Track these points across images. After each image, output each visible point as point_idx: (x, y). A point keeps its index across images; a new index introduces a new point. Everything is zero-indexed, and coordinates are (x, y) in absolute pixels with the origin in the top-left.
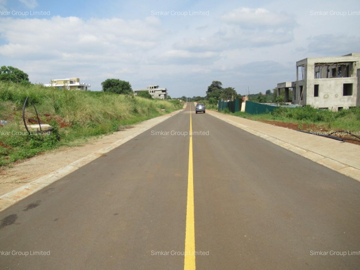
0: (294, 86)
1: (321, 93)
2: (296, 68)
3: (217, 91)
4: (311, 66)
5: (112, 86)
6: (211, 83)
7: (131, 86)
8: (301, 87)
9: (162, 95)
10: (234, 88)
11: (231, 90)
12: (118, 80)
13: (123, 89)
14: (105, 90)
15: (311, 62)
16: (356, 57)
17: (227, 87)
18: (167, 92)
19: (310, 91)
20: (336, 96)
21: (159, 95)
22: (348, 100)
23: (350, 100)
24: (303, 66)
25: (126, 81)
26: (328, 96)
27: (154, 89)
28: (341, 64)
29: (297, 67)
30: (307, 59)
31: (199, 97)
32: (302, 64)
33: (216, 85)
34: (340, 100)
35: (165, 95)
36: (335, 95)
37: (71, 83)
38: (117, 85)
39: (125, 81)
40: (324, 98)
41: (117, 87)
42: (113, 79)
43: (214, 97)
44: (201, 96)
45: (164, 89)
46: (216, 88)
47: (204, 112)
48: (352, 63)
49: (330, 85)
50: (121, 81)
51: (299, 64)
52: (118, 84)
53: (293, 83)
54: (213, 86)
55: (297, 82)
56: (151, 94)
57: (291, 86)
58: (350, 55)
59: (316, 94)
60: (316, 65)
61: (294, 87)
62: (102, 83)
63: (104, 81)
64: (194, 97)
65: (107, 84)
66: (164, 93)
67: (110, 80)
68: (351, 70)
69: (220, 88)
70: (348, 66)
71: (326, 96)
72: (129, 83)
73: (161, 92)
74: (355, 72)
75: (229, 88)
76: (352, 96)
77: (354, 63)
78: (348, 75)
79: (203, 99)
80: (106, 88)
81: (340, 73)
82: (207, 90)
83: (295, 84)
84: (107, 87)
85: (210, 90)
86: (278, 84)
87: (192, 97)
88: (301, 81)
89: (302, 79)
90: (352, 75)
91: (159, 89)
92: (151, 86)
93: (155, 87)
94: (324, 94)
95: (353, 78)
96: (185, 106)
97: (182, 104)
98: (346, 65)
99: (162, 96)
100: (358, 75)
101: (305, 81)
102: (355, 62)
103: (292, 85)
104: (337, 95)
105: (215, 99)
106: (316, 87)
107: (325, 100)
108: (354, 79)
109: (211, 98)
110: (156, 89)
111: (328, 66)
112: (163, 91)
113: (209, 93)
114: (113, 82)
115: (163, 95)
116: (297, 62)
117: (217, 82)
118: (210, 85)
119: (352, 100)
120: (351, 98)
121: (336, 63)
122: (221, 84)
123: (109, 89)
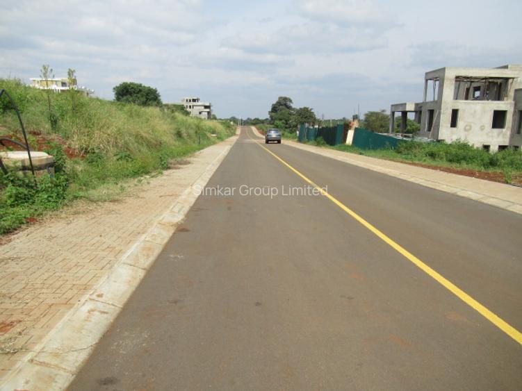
0: (418, 109)
1: (460, 123)
2: (424, 81)
3: (286, 111)
4: (451, 80)
5: (131, 94)
6: (277, 100)
7: (159, 96)
8: (431, 112)
9: (203, 113)
10: (311, 109)
11: (308, 111)
12: (141, 85)
13: (147, 99)
14: (118, 99)
15: (450, 74)
16: (516, 70)
17: (302, 107)
18: (211, 108)
19: (445, 118)
20: (482, 128)
21: (200, 113)
22: (499, 135)
23: (501, 136)
24: (435, 79)
25: (153, 87)
26: (471, 127)
27: (192, 104)
28: (490, 80)
29: (427, 81)
30: (444, 69)
31: (258, 119)
32: (436, 76)
33: (283, 102)
34: (487, 134)
35: (209, 113)
36: (481, 126)
37: (63, 86)
38: (137, 93)
39: (151, 87)
40: (465, 130)
41: (139, 95)
42: (132, 84)
43: (280, 120)
44: (260, 118)
45: (208, 104)
46: (283, 107)
47: (279, 142)
48: (507, 79)
49: (475, 112)
50: (144, 87)
51: (431, 76)
52: (140, 91)
53: (417, 105)
54: (279, 103)
55: (425, 103)
56: (188, 109)
57: (413, 109)
58: (506, 67)
59: (454, 124)
60: (458, 78)
61: (418, 111)
62: (114, 89)
63: (118, 85)
64: (248, 119)
65: (123, 91)
66: (208, 110)
67: (127, 83)
68: (504, 90)
69: (289, 108)
70: (501, 84)
71: (468, 128)
72: (156, 91)
73: (203, 107)
74: (512, 94)
75: (305, 108)
76: (504, 130)
77: (510, 81)
78: (499, 97)
79: (263, 122)
80: (120, 97)
81: (487, 94)
82: (270, 110)
83: (421, 107)
84: (122, 96)
85: (274, 109)
86: (392, 106)
87: (245, 119)
88: (431, 102)
89: (432, 100)
90: (505, 98)
91: (199, 103)
92: (188, 98)
93: (194, 100)
94: (465, 124)
95: (506, 102)
96: (238, 132)
97: (234, 128)
98: (497, 83)
99: (205, 115)
100: (515, 99)
101: (438, 102)
102: (513, 78)
103: (416, 108)
104: (483, 126)
105: (283, 123)
106: (455, 113)
107: (466, 133)
108: (510, 103)
109: (276, 121)
110: (194, 103)
111: (472, 82)
112: (206, 107)
113: (273, 114)
114: (132, 88)
115: (206, 113)
116: (427, 74)
117: (285, 99)
118: (274, 103)
119: (504, 135)
120: (502, 132)
121: (486, 78)
122: (291, 101)
123: (125, 98)
